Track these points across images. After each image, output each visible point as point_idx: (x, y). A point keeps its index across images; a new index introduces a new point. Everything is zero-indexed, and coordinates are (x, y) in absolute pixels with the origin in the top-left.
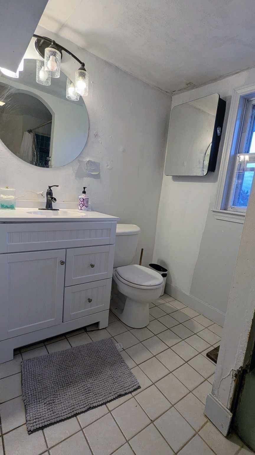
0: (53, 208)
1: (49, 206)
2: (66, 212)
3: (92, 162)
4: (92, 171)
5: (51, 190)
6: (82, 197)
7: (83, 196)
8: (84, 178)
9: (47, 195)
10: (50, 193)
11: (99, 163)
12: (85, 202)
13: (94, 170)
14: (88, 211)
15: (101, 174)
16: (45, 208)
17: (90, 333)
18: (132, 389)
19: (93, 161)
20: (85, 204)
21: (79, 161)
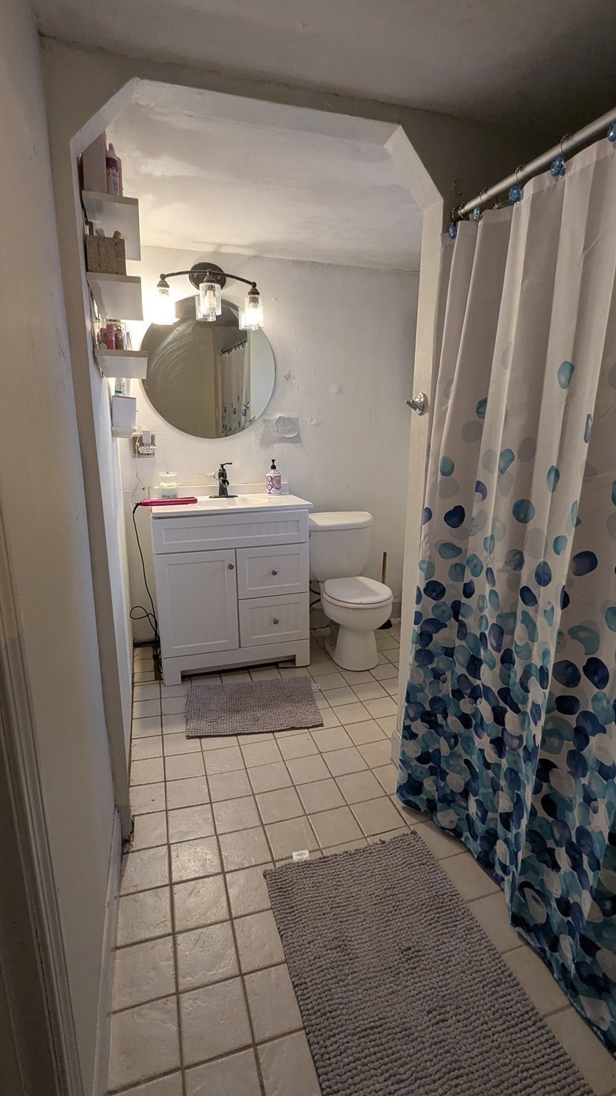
0: (229, 494)
1: (223, 492)
2: (245, 500)
3: (284, 419)
4: (286, 433)
5: (224, 469)
6: (270, 475)
7: (272, 473)
8: (274, 445)
9: (219, 477)
10: (223, 474)
11: (297, 419)
12: (275, 482)
13: (290, 431)
14: (280, 494)
15: (301, 436)
16: (218, 495)
17: (281, 671)
18: (311, 725)
19: (286, 416)
20: (276, 485)
21: (264, 421)
